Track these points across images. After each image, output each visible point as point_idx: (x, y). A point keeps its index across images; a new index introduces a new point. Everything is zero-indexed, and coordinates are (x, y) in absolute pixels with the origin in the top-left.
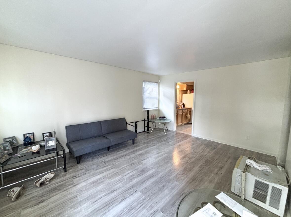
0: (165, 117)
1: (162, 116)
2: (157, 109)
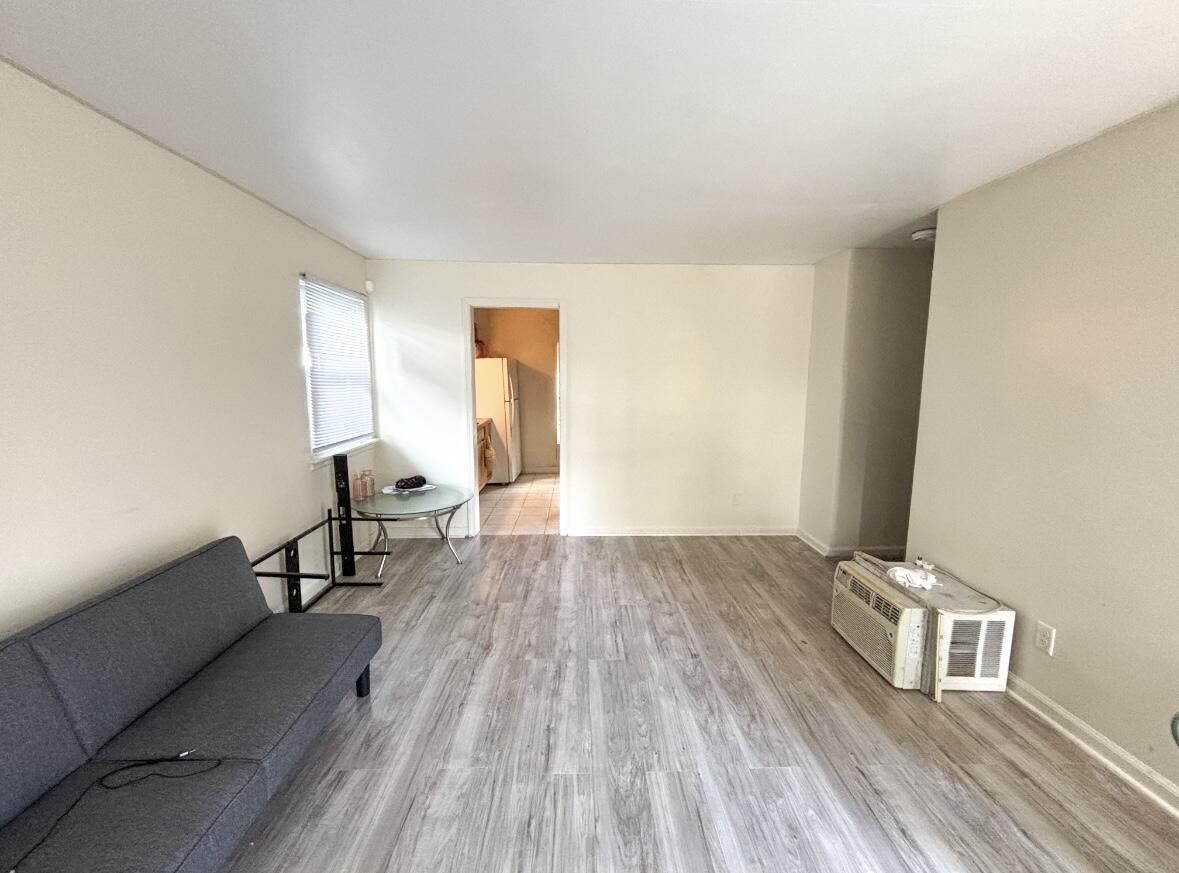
0: (420, 481)
1: (407, 475)
2: (370, 440)
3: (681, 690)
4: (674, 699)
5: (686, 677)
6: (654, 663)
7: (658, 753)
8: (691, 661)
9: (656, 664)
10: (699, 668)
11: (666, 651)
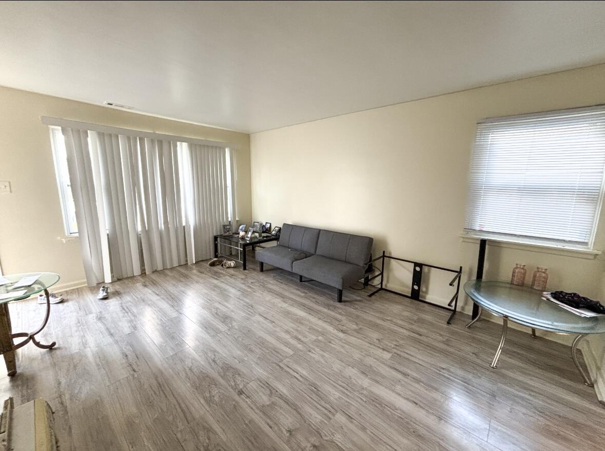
3: (235, 364)
4: (235, 357)
5: (237, 372)
6: (261, 371)
7: (229, 335)
8: (241, 387)
9: (260, 371)
10: (233, 384)
11: (261, 384)
